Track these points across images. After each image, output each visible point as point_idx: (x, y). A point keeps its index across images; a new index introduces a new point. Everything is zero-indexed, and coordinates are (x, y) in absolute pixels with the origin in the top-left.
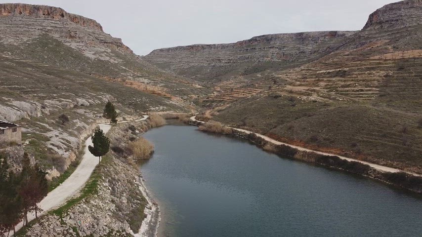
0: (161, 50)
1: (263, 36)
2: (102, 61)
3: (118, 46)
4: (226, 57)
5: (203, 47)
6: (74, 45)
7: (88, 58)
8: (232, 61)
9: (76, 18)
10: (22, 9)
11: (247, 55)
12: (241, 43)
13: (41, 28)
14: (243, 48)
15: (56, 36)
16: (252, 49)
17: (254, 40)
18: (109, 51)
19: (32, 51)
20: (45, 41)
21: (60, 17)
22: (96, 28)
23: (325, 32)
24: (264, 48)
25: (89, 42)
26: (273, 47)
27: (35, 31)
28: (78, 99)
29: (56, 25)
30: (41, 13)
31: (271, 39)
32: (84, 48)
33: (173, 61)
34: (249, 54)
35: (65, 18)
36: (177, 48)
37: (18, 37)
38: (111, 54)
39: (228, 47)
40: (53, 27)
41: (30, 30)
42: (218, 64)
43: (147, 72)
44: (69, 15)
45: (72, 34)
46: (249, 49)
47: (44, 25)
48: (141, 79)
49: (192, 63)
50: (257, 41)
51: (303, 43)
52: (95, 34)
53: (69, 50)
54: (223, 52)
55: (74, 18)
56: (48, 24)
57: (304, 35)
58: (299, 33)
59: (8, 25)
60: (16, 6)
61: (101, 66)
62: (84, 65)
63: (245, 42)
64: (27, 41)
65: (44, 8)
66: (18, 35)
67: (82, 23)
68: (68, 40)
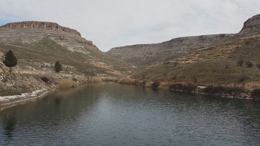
0: (117, 48)
1: (178, 38)
2: (78, 52)
3: (89, 45)
4: (155, 51)
5: (141, 46)
6: (62, 44)
7: (70, 51)
8: (159, 54)
9: (65, 29)
10: (34, 24)
11: (168, 50)
12: (164, 43)
13: (45, 34)
14: (166, 46)
15: (53, 39)
16: (171, 46)
17: (173, 41)
18: (83, 47)
19: (38, 47)
20: (46, 42)
21: (56, 28)
22: (77, 34)
23: (217, 35)
24: (179, 45)
25: (71, 42)
26: (184, 45)
27: (41, 36)
28: (45, 63)
29: (53, 33)
30: (45, 26)
31: (183, 40)
32: (68, 45)
33: (123, 54)
34: (169, 49)
35: (59, 29)
36: (126, 47)
37: (31, 39)
38: (84, 49)
39: (156, 45)
40: (51, 34)
41: (38, 35)
42: (150, 56)
43: (104, 59)
44: (61, 27)
45: (62, 37)
46: (169, 46)
47: (46, 32)
48: (99, 62)
49: (134, 55)
50: (174, 41)
51: (203, 42)
52: (76, 38)
53: (60, 46)
54: (154, 48)
55: (64, 29)
56: (49, 32)
57: (204, 37)
58: (201, 36)
59: (26, 33)
60: (32, 22)
61: (77, 55)
62: (67, 55)
63: (167, 42)
64: (36, 41)
65: (47, 23)
66: (31, 38)
67: (68, 32)
68: (59, 41)
